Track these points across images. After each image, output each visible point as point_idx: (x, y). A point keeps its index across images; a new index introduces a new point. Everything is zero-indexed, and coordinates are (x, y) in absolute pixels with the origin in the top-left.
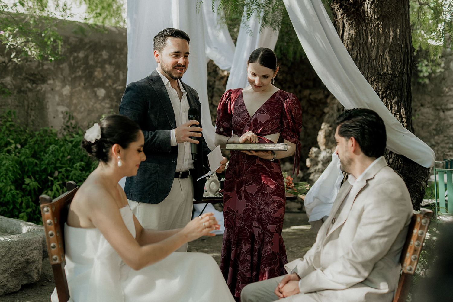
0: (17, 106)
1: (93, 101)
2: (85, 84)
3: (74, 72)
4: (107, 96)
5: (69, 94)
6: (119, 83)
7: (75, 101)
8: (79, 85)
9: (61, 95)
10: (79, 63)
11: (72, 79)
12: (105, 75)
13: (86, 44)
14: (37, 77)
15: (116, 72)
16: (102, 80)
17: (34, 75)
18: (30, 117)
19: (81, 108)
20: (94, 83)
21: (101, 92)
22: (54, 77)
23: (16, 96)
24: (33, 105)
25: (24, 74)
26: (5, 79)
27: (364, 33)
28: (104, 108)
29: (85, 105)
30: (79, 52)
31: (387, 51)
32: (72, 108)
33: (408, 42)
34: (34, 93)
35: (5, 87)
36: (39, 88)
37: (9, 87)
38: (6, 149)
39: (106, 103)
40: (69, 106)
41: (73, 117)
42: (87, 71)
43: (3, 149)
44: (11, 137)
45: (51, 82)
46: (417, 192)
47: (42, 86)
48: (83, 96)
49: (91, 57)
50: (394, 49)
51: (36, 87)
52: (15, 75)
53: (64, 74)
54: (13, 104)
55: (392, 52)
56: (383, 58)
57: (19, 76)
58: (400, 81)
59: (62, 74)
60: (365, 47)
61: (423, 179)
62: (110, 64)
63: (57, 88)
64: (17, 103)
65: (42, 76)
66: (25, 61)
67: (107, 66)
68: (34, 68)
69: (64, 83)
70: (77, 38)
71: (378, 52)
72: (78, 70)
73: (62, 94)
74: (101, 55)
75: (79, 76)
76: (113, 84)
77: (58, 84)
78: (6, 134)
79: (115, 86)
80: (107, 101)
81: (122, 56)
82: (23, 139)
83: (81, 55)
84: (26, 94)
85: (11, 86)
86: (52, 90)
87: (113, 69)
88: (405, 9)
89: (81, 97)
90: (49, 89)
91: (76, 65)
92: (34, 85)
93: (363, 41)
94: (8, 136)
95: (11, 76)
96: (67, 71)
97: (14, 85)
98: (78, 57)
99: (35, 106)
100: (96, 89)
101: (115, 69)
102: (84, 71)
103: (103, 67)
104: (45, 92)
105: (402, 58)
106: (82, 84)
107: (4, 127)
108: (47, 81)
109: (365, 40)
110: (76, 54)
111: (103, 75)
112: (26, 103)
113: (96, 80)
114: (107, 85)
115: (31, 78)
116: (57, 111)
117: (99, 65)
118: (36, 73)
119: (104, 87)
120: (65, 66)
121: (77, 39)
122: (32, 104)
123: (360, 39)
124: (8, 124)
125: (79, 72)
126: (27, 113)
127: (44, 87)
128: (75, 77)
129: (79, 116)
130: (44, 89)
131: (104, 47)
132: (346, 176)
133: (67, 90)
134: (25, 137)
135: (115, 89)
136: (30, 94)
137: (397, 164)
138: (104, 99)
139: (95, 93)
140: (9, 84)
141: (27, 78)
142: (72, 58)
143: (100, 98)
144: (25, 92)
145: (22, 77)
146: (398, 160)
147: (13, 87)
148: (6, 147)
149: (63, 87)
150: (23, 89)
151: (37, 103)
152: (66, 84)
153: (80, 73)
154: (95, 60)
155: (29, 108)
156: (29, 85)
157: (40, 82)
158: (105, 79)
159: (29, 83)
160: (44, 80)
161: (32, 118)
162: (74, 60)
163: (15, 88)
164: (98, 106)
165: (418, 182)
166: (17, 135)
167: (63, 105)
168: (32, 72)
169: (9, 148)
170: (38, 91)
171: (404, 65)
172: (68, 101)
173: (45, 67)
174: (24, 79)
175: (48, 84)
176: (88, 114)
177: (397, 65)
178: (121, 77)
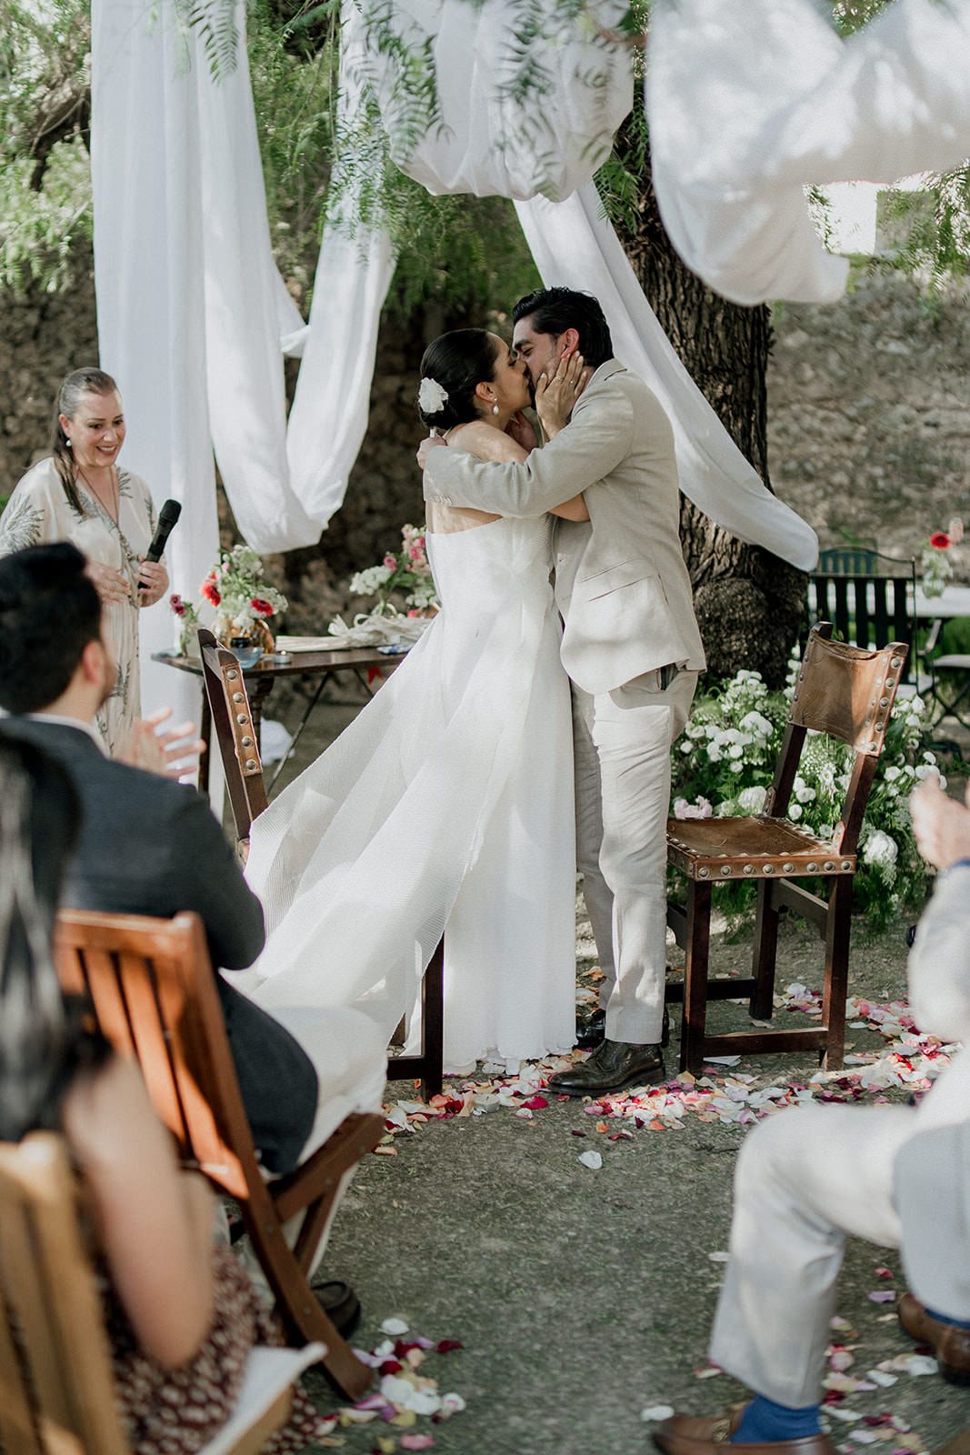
27: (668, 279)
31: (719, 318)
46: (787, 624)
50: (732, 314)
55: (728, 321)
56: (710, 336)
58: (746, 385)
61: (798, 595)
71: (699, 323)
93: (666, 296)
105: (749, 333)
109: (670, 295)
123: (659, 293)
137: (749, 566)
146: (750, 558)
165: (789, 603)
171: (752, 350)
177: (739, 349)
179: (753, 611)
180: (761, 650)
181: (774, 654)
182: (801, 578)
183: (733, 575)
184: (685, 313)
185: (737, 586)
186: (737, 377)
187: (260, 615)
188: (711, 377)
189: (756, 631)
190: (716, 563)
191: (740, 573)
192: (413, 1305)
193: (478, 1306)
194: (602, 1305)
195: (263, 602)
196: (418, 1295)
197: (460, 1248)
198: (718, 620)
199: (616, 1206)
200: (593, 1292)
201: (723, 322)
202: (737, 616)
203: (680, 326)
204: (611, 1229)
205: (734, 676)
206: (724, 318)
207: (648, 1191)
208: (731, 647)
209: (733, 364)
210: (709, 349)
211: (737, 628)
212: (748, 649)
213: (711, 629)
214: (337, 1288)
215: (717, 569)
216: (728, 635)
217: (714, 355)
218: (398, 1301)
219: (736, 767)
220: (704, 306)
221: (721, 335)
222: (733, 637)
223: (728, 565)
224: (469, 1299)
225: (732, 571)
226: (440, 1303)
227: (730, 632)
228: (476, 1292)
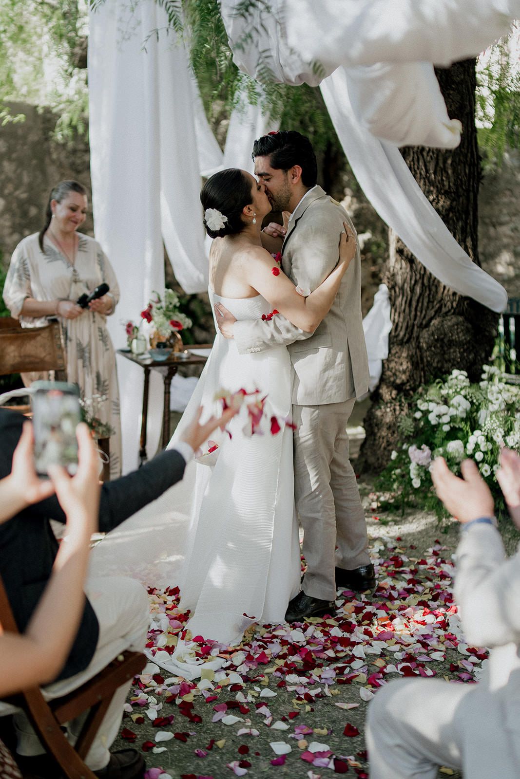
4: (7, 209)
6: (23, 189)
15: (19, 171)
31: (449, 161)
33: (474, 150)
39: (6, 220)
46: (486, 343)
55: (455, 163)
56: (444, 172)
58: (464, 201)
60: (420, 157)
61: (493, 326)
62: (10, 160)
71: (437, 164)
76: (16, 188)
79: (17, 193)
80: (7, 216)
81: (25, 147)
87: (14, 168)
88: (471, 107)
101: (17, 167)
105: (467, 171)
114: (6, 192)
132: (395, 324)
135: (17, 198)
137: (463, 308)
146: (464, 304)
158: (4, 183)
165: (487, 331)
171: (469, 181)
177: (461, 180)
178: (26, 179)
179: (464, 335)
180: (468, 358)
181: (477, 361)
182: (495, 316)
183: (453, 314)
184: (429, 158)
185: (454, 320)
186: (459, 196)
187: (176, 329)
188: (443, 197)
189: (465, 347)
190: (443, 306)
191: (457, 312)
192: (181, 764)
193: (220, 768)
194: (297, 772)
195: (177, 322)
196: (186, 757)
197: (220, 727)
198: (442, 340)
199: (324, 703)
200: (293, 763)
201: (452, 164)
202: (454, 338)
203: (425, 166)
204: (317, 719)
205: (451, 373)
206: (453, 162)
207: (347, 694)
208: (449, 356)
209: (457, 189)
210: (442, 180)
211: (454, 345)
212: (460, 358)
213: (438, 345)
214: (132, 753)
215: (444, 310)
216: (449, 349)
217: (446, 183)
218: (172, 760)
219: (446, 428)
220: (440, 154)
221: (450, 172)
222: (452, 350)
223: (450, 308)
224: (215, 762)
225: (452, 311)
226: (197, 763)
227: (450, 347)
228: (221, 758)
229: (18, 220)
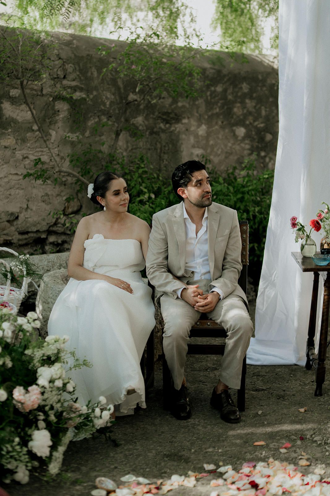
0: (149, 149)
1: (232, 142)
2: (222, 122)
3: (212, 109)
4: (247, 136)
5: (206, 135)
6: (261, 120)
7: (211, 142)
8: (217, 123)
9: (196, 136)
10: (217, 98)
11: (209, 117)
12: (245, 111)
13: (225, 76)
14: (171, 116)
15: (257, 107)
16: (241, 117)
17: (167, 114)
18: (163, 162)
19: (218, 150)
20: (233, 121)
21: (241, 131)
22: (190, 116)
23: (148, 138)
24: (167, 148)
25: (156, 113)
26: (136, 119)
28: (244, 149)
29: (222, 146)
30: (216, 87)
32: (209, 151)
34: (167, 135)
35: (137, 128)
36: (173, 128)
37: (140, 128)
38: (138, 199)
39: (246, 144)
40: (204, 148)
41: (210, 161)
42: (226, 107)
43: (135, 199)
44: (144, 185)
45: (185, 121)
47: (177, 126)
48: (220, 136)
49: (230, 90)
51: (170, 127)
52: (147, 115)
53: (199, 112)
54: (145, 147)
57: (151, 116)
59: (197, 112)
62: (251, 98)
63: (193, 129)
64: (149, 146)
65: (176, 115)
66: (158, 98)
67: (247, 101)
68: (167, 106)
69: (200, 121)
70: (215, 69)
72: (215, 106)
73: (197, 134)
74: (241, 88)
75: (217, 113)
76: (254, 121)
77: (193, 122)
78: (138, 183)
79: (256, 123)
80: (247, 142)
81: (264, 89)
82: (156, 187)
83: (219, 89)
84: (159, 135)
85: (143, 126)
86: (187, 130)
87: (254, 104)
89: (218, 138)
90: (184, 129)
91: (213, 100)
92: (168, 126)
94: (141, 185)
95: (143, 115)
96: (203, 108)
97: (146, 126)
98: (215, 91)
99: (168, 149)
100: (234, 128)
101: (257, 104)
102: (222, 107)
103: (243, 102)
104: (179, 132)
106: (220, 123)
107: (137, 175)
108: (181, 120)
110: (213, 89)
111: (243, 111)
112: (159, 146)
113: (235, 117)
114: (248, 122)
115: (164, 117)
116: (192, 154)
117: (239, 100)
118: (170, 111)
119: (244, 125)
120: (200, 102)
121: (214, 71)
122: (165, 146)
124: (140, 171)
125: (216, 108)
126: (160, 157)
127: (178, 127)
128: (213, 115)
129: (216, 160)
130: (178, 130)
131: (244, 79)
133: (202, 130)
134: (158, 185)
135: (256, 127)
136: (163, 136)
138: (244, 139)
139: (233, 132)
140: (140, 125)
141: (159, 117)
142: (208, 93)
143: (240, 138)
144: (157, 133)
145: (154, 117)
147: (145, 128)
148: (139, 197)
149: (199, 126)
150: (155, 130)
151: (170, 146)
152: (202, 123)
153: (218, 110)
154: (235, 94)
155: (163, 151)
156: (162, 125)
157: (173, 121)
158: (245, 116)
159: (162, 122)
160: (178, 119)
161: (165, 162)
162: (211, 95)
163: (147, 129)
164: (237, 147)
166: (150, 182)
167: (198, 147)
168: (166, 111)
169: (142, 198)
170: (172, 132)
172: (204, 142)
173: (180, 104)
174: (157, 118)
175: (182, 124)
176: (226, 157)
178: (263, 113)
229: (255, 144)
